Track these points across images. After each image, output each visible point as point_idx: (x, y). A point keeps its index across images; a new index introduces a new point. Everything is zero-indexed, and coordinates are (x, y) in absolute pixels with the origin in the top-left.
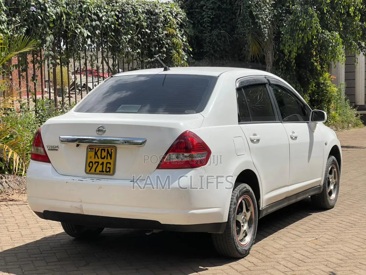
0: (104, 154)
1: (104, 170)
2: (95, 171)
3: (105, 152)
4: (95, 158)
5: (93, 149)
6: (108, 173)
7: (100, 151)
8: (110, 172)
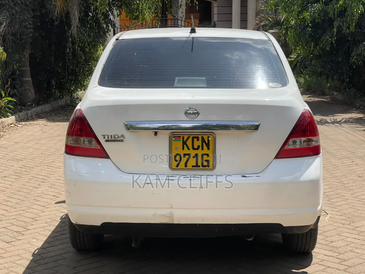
0: (197, 143)
1: (200, 164)
2: (186, 166)
3: (198, 140)
4: (183, 149)
5: (180, 137)
6: (207, 168)
7: (190, 139)
8: (209, 167)
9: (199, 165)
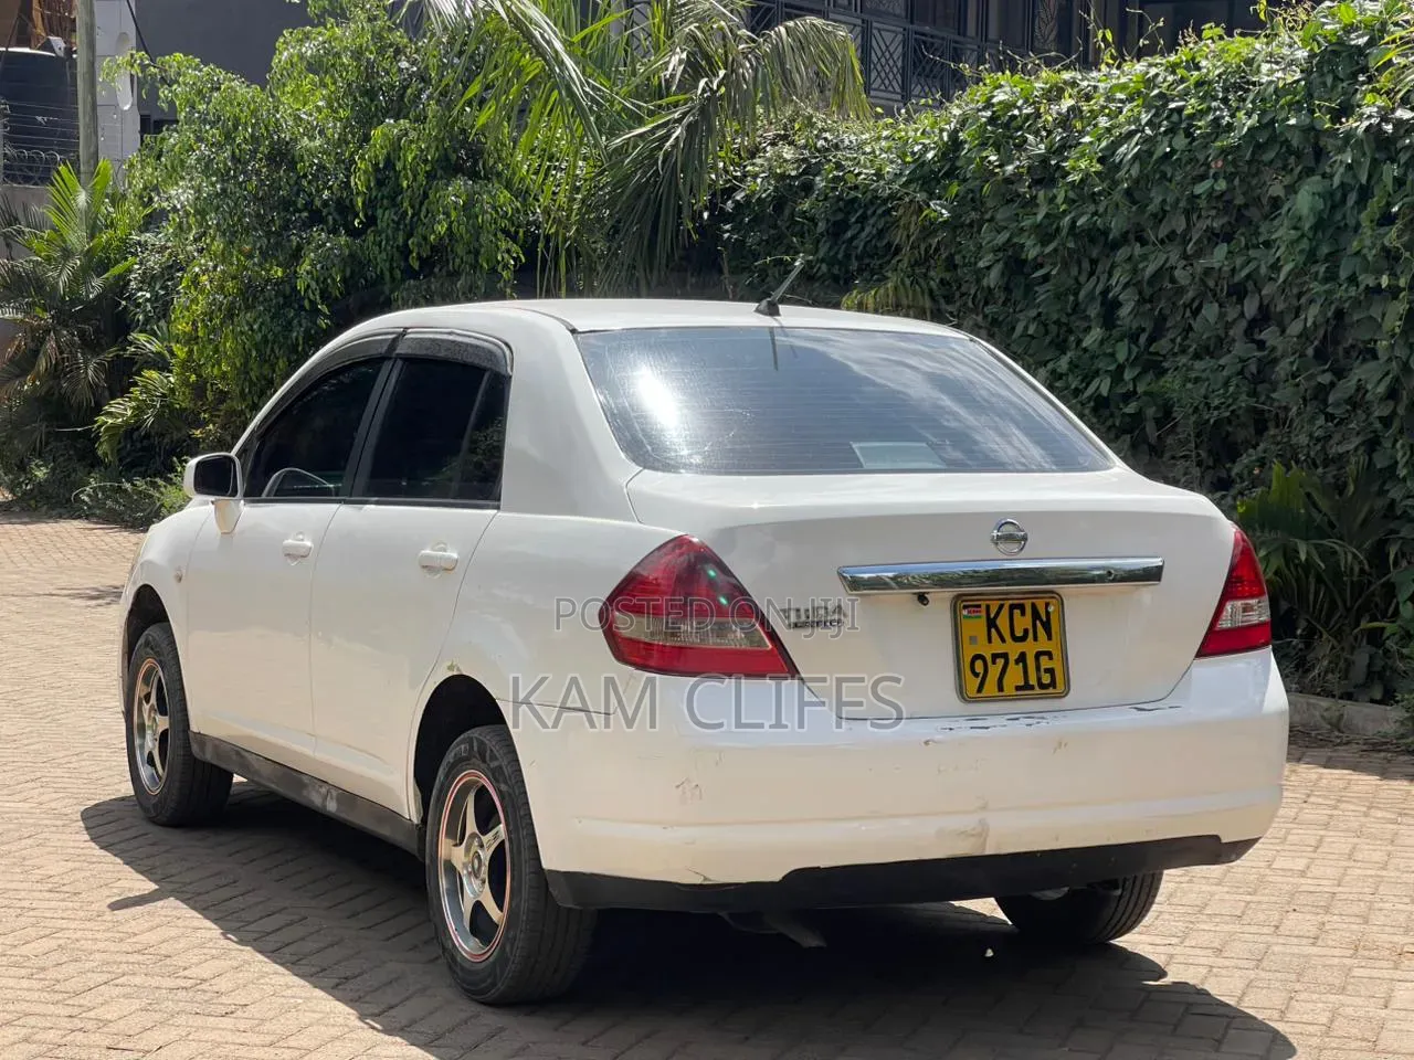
0: (1023, 622)
1: (1033, 681)
2: (1001, 689)
3: (1023, 614)
4: (990, 641)
5: (979, 606)
6: (1051, 690)
7: (1005, 611)
8: (1055, 687)
9: (1031, 683)
